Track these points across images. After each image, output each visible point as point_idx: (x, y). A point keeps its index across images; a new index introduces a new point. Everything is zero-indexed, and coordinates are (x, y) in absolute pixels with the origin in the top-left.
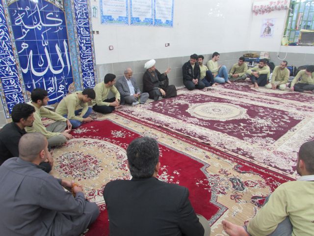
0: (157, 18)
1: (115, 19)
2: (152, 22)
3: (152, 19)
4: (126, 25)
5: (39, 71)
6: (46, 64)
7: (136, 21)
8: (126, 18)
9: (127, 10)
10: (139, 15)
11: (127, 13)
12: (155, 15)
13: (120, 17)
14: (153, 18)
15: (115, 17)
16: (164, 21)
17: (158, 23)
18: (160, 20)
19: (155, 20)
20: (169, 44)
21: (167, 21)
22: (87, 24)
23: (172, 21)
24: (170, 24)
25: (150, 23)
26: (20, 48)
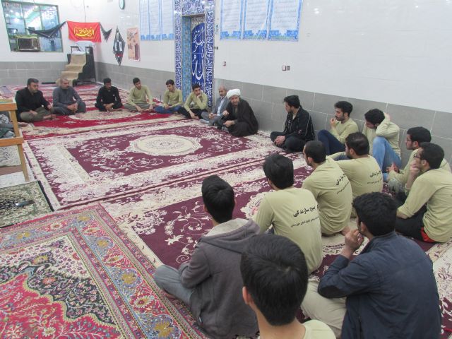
0: (274, 28)
1: (230, 35)
2: (266, 35)
3: (266, 31)
4: (239, 40)
5: (199, 76)
6: (201, 73)
7: (249, 35)
8: (240, 32)
9: (241, 23)
10: (252, 27)
11: (241, 27)
12: (270, 25)
13: (234, 32)
14: (268, 30)
15: (230, 33)
16: (283, 32)
17: (273, 35)
18: (278, 31)
19: (271, 31)
20: (289, 67)
21: (288, 31)
22: (212, 40)
23: (297, 31)
24: (293, 35)
25: (264, 35)
26: (193, 58)
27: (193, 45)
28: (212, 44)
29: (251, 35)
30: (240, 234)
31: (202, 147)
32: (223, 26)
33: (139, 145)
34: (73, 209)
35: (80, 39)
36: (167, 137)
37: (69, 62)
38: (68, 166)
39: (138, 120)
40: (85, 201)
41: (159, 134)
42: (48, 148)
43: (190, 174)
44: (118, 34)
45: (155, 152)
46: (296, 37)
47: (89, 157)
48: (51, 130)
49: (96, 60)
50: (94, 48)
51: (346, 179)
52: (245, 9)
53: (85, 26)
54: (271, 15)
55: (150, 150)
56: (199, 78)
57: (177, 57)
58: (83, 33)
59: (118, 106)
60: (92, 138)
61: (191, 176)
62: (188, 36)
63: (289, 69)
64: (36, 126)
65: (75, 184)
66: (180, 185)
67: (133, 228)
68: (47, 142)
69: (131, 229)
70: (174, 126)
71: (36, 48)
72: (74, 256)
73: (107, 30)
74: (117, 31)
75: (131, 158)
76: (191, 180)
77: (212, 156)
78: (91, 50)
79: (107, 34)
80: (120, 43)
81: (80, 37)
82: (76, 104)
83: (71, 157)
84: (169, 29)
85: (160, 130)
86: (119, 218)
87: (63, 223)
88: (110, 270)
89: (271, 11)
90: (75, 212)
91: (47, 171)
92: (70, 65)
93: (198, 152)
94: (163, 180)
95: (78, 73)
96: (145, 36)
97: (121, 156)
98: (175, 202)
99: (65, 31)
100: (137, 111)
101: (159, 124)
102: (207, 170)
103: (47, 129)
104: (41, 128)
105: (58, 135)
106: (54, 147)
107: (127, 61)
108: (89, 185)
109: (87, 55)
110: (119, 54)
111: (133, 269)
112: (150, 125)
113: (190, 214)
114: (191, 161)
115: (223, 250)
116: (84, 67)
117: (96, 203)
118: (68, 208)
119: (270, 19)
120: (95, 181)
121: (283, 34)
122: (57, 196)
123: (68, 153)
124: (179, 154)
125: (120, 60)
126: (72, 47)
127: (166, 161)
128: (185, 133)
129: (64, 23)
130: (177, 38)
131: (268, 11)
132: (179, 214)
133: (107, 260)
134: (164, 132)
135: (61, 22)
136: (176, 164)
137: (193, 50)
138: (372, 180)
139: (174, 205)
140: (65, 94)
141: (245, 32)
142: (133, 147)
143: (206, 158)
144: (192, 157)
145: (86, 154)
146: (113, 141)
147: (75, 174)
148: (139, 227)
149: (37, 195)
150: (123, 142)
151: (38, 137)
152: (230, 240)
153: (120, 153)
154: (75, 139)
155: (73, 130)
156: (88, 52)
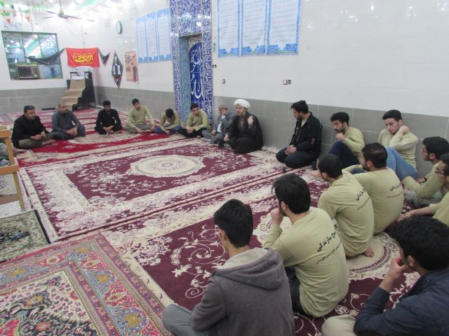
0: (272, 43)
1: (228, 52)
2: (264, 50)
3: (264, 46)
4: (237, 57)
5: (198, 95)
6: (200, 91)
7: (246, 51)
8: (238, 49)
9: (239, 40)
10: (250, 44)
11: (239, 43)
12: (268, 41)
13: (232, 49)
14: (266, 45)
15: (228, 50)
16: (282, 46)
17: (272, 50)
18: (277, 46)
19: (270, 46)
20: (290, 81)
21: (287, 45)
22: (210, 58)
23: (296, 45)
24: (292, 49)
25: (262, 51)
26: (191, 77)
27: (191, 65)
28: (210, 63)
29: (250, 51)
30: (261, 265)
31: (205, 166)
32: (221, 44)
33: (140, 168)
34: (71, 239)
35: (79, 64)
36: (168, 157)
37: (69, 87)
38: (67, 192)
39: (139, 141)
40: (85, 231)
41: (160, 154)
42: (46, 175)
43: (195, 195)
44: (116, 58)
45: (157, 174)
46: (295, 51)
47: (89, 182)
48: (50, 155)
49: (95, 84)
50: (93, 73)
51: (366, 194)
52: (242, 26)
53: (83, 51)
54: (269, 30)
55: (151, 172)
56: (198, 97)
57: (175, 77)
58: (82, 59)
59: (118, 128)
60: (92, 162)
61: (196, 197)
62: (185, 56)
63: (290, 83)
64: (35, 152)
65: (73, 212)
66: (185, 208)
67: (136, 258)
68: (46, 169)
69: (134, 260)
70: (175, 146)
71: (36, 76)
72: (72, 295)
73: (105, 55)
74: (115, 55)
75: (132, 181)
76: (195, 202)
77: (217, 175)
78: (90, 74)
79: (105, 59)
80: (119, 67)
81: (79, 63)
82: (75, 129)
83: (70, 182)
84: (166, 50)
85: (161, 151)
86: (121, 248)
87: (60, 256)
88: (111, 311)
89: (269, 26)
90: (73, 244)
91: (44, 199)
92: (70, 90)
93: (201, 172)
94: (167, 204)
95: (77, 97)
96: (143, 58)
97: (122, 180)
98: (180, 228)
99: (64, 58)
100: (137, 133)
101: (160, 145)
102: (211, 190)
103: (46, 154)
104: (40, 154)
105: (57, 160)
106: (52, 173)
107: (126, 84)
108: (88, 212)
109: (86, 79)
110: (118, 78)
111: (137, 308)
112: (151, 146)
113: (197, 240)
114: (195, 181)
115: (243, 286)
116: (84, 92)
117: (96, 232)
118: (66, 238)
119: (268, 34)
120: (95, 207)
121: (282, 49)
122: (54, 226)
123: (67, 179)
124: (181, 175)
125: (118, 83)
126: (71, 73)
127: (169, 183)
128: (187, 152)
129: (63, 50)
130: (174, 58)
131: (266, 26)
132: (185, 241)
133: (108, 298)
134: (165, 153)
135: (60, 49)
136: (179, 185)
137: (191, 69)
138: (392, 194)
139: (179, 230)
140: (64, 119)
141: (243, 48)
142: (134, 169)
143: (210, 177)
144: (195, 178)
145: (86, 179)
146: (114, 164)
147: (74, 200)
148: (143, 258)
149: (34, 226)
150: (124, 165)
151: (36, 163)
152: (250, 273)
153: (121, 176)
154: (73, 164)
155: (73, 155)
156: (87, 77)
